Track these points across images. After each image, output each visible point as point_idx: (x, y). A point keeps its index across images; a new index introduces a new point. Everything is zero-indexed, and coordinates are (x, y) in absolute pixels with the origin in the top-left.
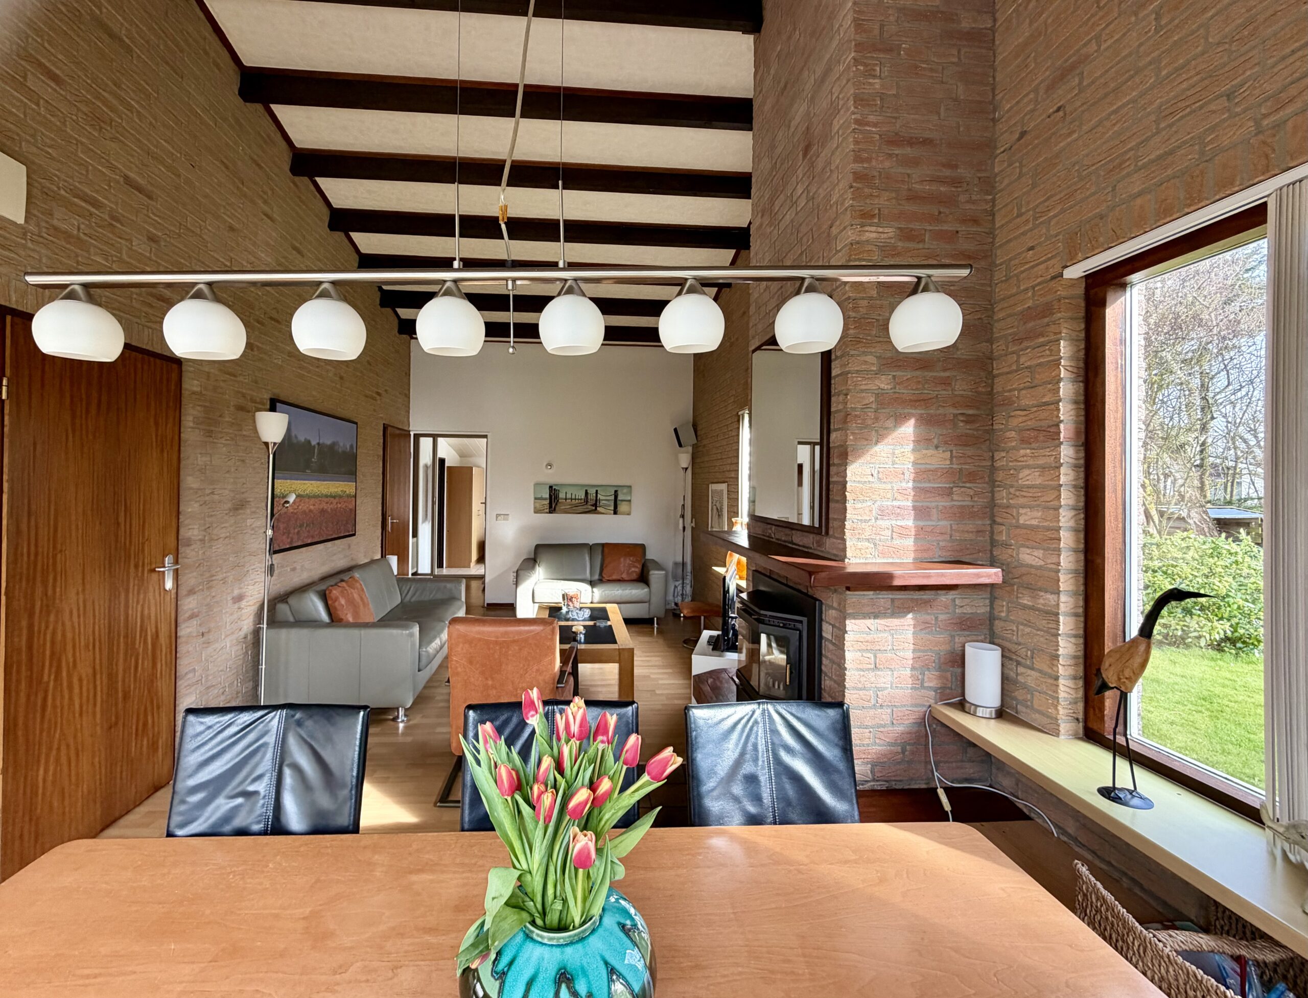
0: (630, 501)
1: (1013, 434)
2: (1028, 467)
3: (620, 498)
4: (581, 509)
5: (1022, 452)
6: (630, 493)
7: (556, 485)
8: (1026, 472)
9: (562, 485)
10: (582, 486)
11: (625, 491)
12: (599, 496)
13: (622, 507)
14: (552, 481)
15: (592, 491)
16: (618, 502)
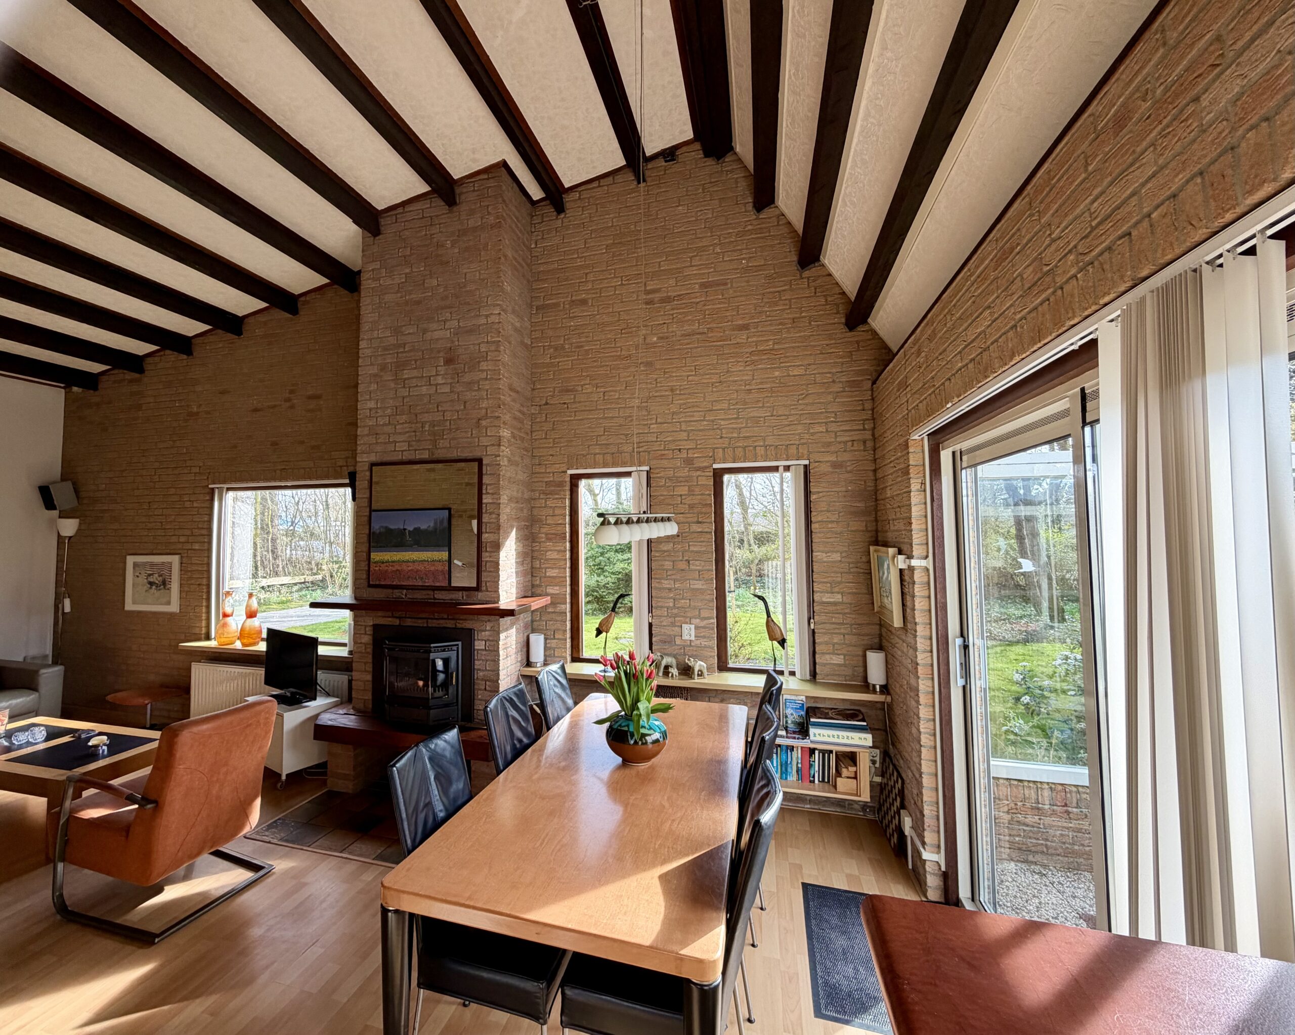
1: (543, 535)
2: (551, 550)
5: (548, 544)
8: (550, 553)
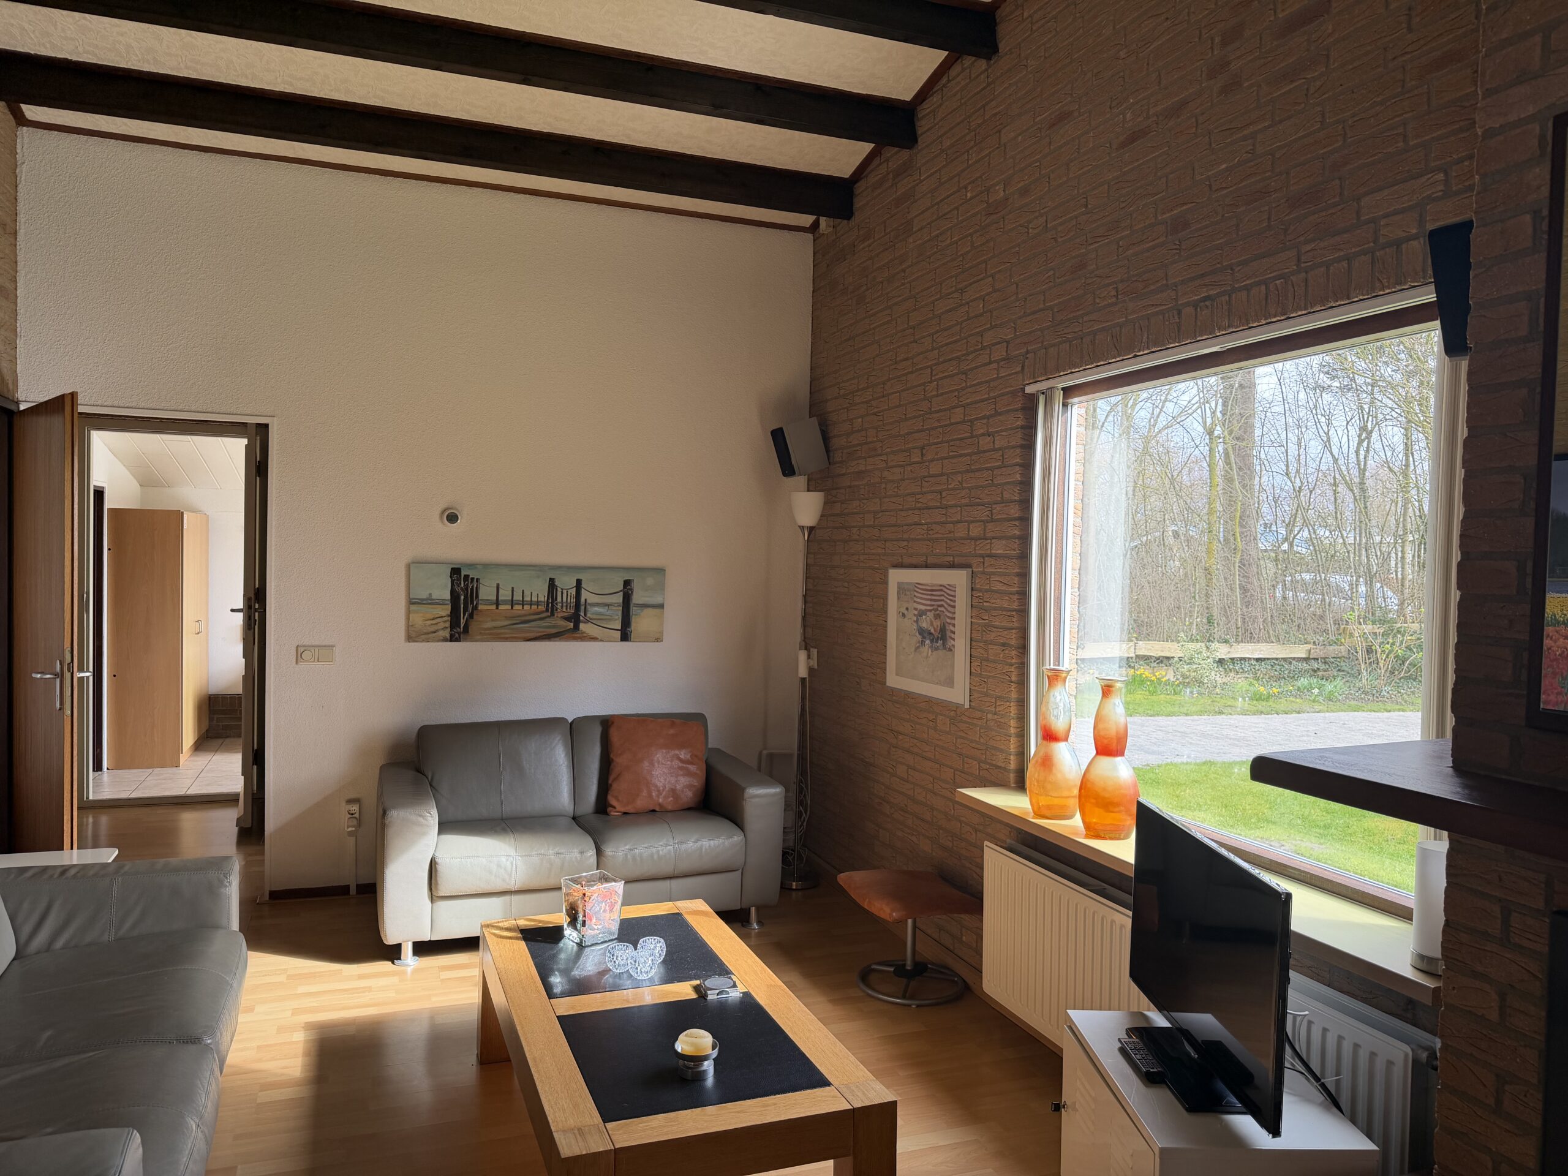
0: (661, 606)
3: (637, 598)
4: (536, 627)
6: (661, 587)
7: (472, 566)
9: (487, 566)
10: (539, 568)
11: (650, 581)
12: (584, 595)
13: (641, 622)
14: (461, 554)
15: (566, 583)
16: (633, 610)
